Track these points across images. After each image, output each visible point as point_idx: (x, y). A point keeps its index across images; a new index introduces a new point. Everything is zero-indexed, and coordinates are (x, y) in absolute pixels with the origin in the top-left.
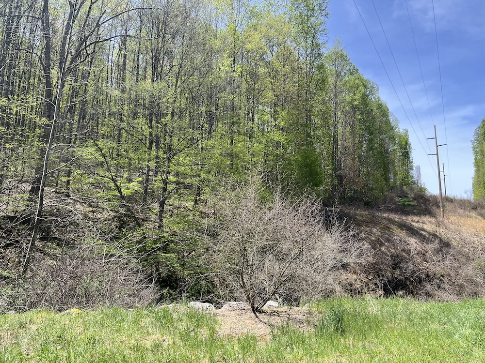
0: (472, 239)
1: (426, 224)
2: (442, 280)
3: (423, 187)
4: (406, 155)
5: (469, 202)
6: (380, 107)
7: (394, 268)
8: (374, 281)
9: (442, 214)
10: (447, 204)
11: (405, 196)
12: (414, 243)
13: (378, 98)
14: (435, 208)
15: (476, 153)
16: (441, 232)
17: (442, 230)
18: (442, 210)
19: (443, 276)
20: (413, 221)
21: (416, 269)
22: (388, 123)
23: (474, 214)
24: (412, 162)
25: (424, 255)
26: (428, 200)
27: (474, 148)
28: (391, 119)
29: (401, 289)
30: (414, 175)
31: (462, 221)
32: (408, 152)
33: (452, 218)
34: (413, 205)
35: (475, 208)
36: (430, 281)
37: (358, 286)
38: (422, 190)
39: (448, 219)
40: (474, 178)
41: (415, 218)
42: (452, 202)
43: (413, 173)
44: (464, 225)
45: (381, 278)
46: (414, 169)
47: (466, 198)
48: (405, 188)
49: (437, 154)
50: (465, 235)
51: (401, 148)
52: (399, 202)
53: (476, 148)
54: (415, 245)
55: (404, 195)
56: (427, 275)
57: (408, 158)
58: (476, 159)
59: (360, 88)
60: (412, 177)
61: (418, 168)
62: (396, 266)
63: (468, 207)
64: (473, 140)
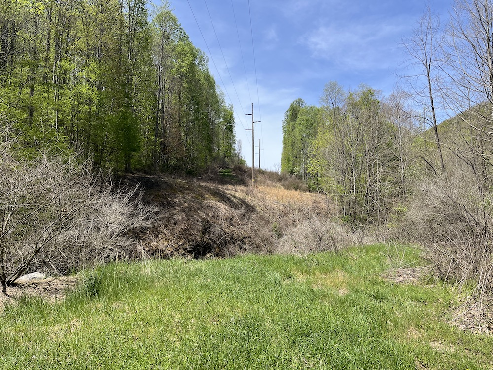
0: (273, 206)
1: (237, 192)
2: (243, 241)
3: (243, 159)
4: (230, 129)
5: (276, 174)
6: (208, 78)
7: (204, 233)
8: (185, 246)
9: (253, 184)
10: (260, 175)
11: (226, 167)
12: (224, 209)
13: (207, 69)
14: (248, 178)
15: (285, 132)
16: (249, 199)
17: (250, 198)
18: (253, 180)
19: (245, 238)
20: (227, 190)
21: (222, 233)
22: (214, 95)
23: (279, 185)
24: (234, 136)
25: (231, 219)
26: (245, 171)
27: (284, 128)
28: (218, 92)
29: (209, 252)
30: (236, 148)
31: (268, 190)
32: (231, 127)
33: (260, 188)
34: (231, 176)
35: (280, 180)
36: (234, 243)
37: (169, 252)
38: (242, 162)
39: (257, 188)
40: (282, 154)
41: (230, 187)
42: (264, 174)
43: (236, 146)
44: (269, 194)
45: (191, 243)
46: (236, 142)
47: (274, 171)
48: (226, 159)
49: (253, 130)
50: (268, 202)
51: (225, 122)
52: (220, 172)
53: (285, 128)
54: (225, 211)
55: (224, 166)
56: (232, 237)
57: (232, 132)
58: (284, 137)
59: (189, 55)
60: (234, 150)
61: (240, 142)
62: (205, 231)
63: (275, 178)
64: (284, 120)
